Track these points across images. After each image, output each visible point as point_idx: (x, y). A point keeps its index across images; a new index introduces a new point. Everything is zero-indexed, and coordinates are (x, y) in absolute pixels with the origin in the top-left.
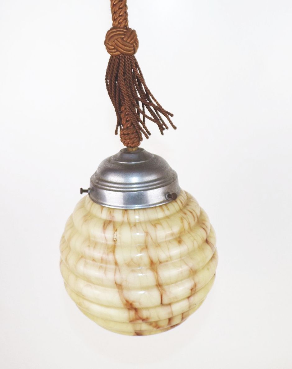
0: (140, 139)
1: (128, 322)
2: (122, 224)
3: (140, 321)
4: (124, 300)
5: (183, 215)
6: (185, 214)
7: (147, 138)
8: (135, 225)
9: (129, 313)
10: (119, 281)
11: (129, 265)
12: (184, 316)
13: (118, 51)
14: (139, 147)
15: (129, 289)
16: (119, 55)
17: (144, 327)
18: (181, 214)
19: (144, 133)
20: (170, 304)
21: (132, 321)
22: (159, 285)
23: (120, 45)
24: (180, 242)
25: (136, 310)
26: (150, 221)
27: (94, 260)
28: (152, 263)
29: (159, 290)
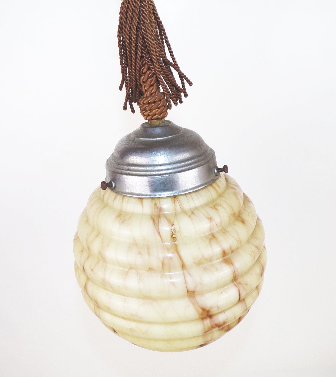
0: (169, 107)
1: (202, 334)
2: (176, 215)
3: (216, 329)
4: (200, 309)
5: (234, 190)
8: (193, 213)
9: (203, 323)
10: (191, 287)
11: (199, 263)
14: (166, 119)
15: (202, 293)
17: (216, 333)
20: (244, 300)
21: (206, 332)
22: (235, 279)
24: (243, 222)
25: (210, 316)
26: (206, 205)
27: (150, 269)
28: (224, 253)
29: (235, 285)
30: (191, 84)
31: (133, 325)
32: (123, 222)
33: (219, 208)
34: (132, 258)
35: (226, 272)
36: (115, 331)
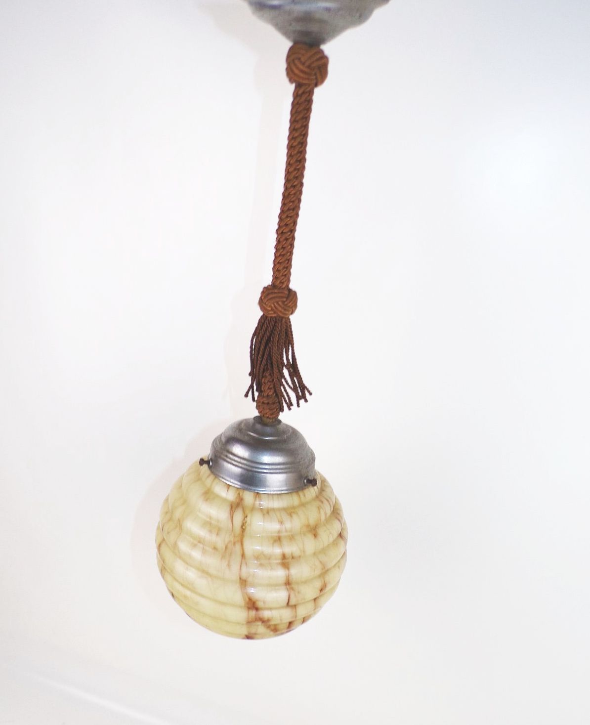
0: (282, 410)
1: (245, 623)
2: (253, 509)
3: (260, 623)
4: (247, 597)
5: (320, 504)
6: (322, 502)
7: (290, 409)
8: (268, 513)
9: (248, 613)
10: (244, 576)
11: (257, 558)
12: (304, 620)
13: (275, 313)
14: (278, 418)
15: (253, 585)
16: (275, 317)
17: (260, 628)
18: (317, 503)
19: (285, 401)
20: (295, 606)
21: (249, 622)
22: (288, 583)
23: (280, 309)
24: (315, 536)
25: (257, 609)
26: (284, 509)
27: (215, 548)
28: (284, 557)
29: (287, 589)
30: (311, 394)
31: (188, 593)
32: (207, 500)
33: (294, 516)
34: (203, 533)
35: (280, 574)
36: (173, 595)
